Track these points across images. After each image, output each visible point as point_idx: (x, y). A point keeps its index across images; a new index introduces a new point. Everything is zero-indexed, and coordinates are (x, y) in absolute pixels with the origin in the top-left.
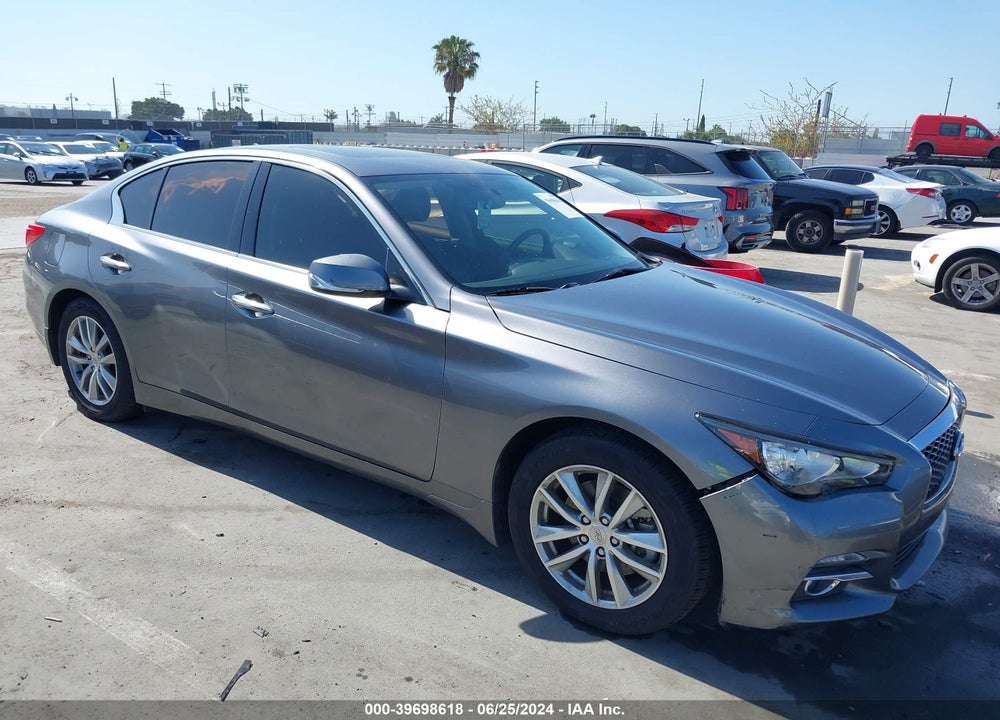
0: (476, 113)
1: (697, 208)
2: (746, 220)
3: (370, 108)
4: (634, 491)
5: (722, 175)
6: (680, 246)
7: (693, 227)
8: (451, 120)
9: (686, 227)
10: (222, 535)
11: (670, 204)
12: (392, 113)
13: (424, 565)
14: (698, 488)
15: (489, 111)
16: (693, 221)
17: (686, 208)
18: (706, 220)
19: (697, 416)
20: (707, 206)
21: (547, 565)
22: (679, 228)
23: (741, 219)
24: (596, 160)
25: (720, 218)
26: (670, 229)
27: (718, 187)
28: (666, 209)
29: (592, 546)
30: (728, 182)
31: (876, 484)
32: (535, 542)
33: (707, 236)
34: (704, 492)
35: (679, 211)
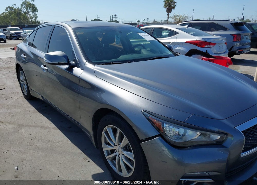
0: (175, 18)
1: (216, 40)
2: (240, 44)
3: (148, 19)
4: (125, 137)
5: (232, 30)
6: (205, 52)
7: (214, 46)
8: (168, 21)
9: (211, 46)
10: (30, 135)
11: (206, 39)
12: (154, 20)
13: (79, 151)
14: (140, 139)
15: (178, 18)
16: (214, 44)
17: (211, 40)
18: (219, 44)
19: (143, 111)
20: (220, 39)
21: (106, 157)
22: (209, 46)
23: (238, 44)
24: (186, 26)
25: (226, 43)
26: (206, 46)
27: (231, 34)
28: (204, 40)
29: (117, 154)
30: (234, 33)
31: (219, 144)
32: (103, 149)
33: (219, 49)
34: (142, 141)
35: (209, 41)
